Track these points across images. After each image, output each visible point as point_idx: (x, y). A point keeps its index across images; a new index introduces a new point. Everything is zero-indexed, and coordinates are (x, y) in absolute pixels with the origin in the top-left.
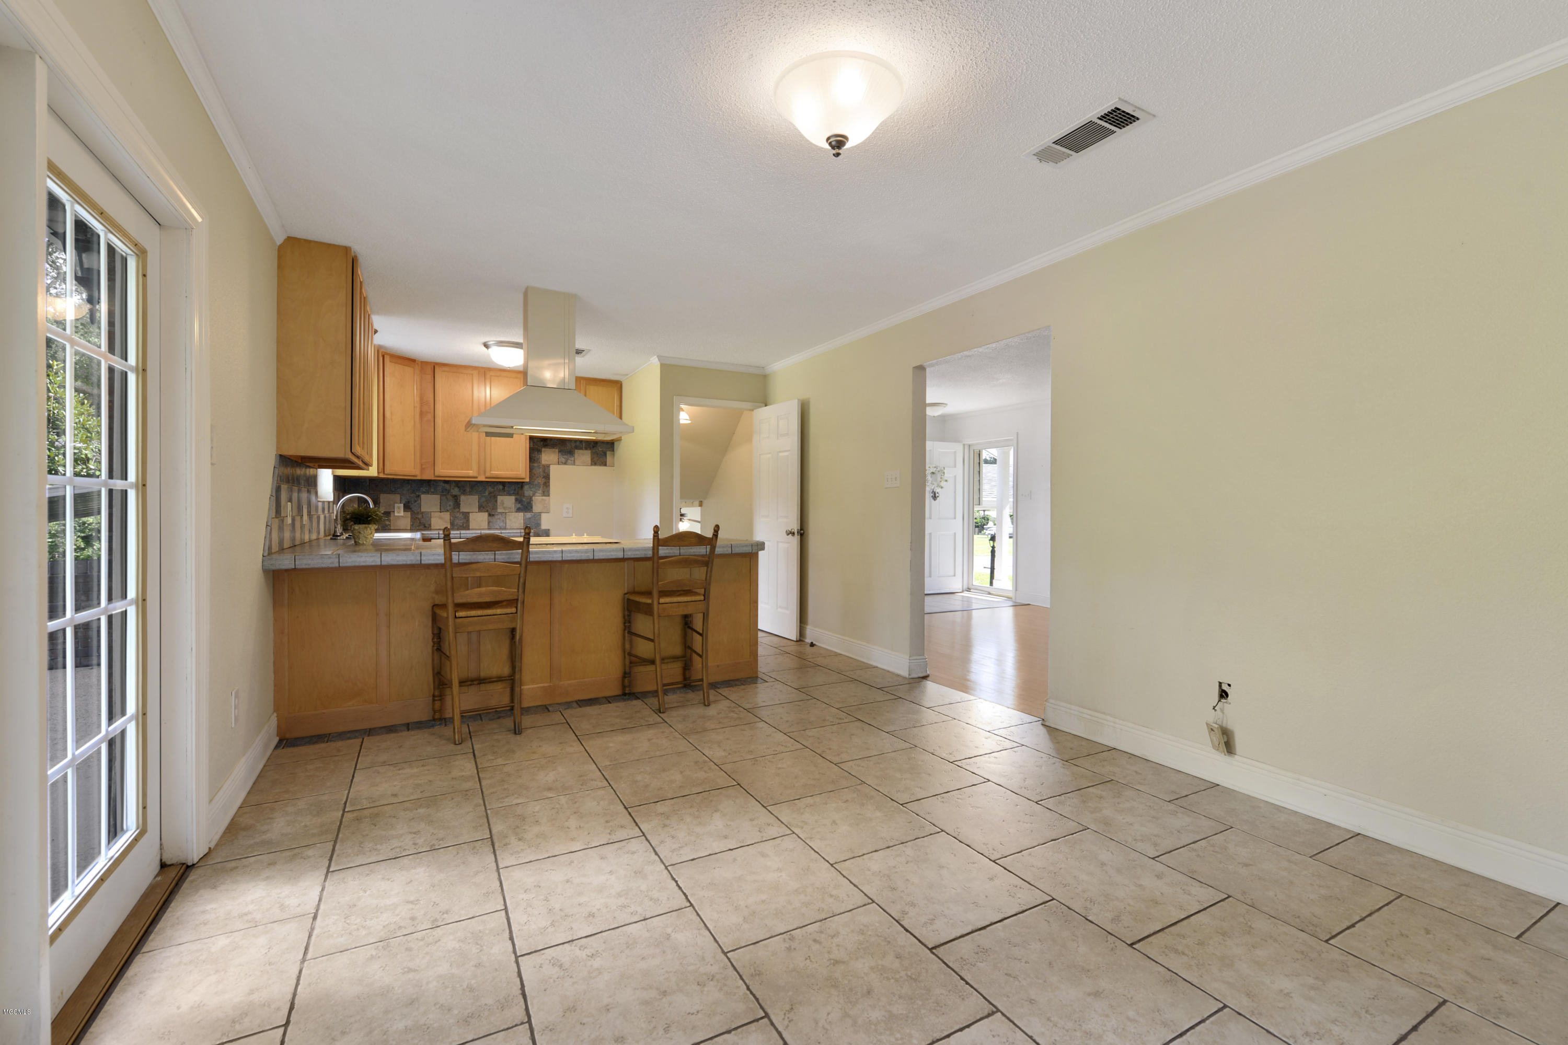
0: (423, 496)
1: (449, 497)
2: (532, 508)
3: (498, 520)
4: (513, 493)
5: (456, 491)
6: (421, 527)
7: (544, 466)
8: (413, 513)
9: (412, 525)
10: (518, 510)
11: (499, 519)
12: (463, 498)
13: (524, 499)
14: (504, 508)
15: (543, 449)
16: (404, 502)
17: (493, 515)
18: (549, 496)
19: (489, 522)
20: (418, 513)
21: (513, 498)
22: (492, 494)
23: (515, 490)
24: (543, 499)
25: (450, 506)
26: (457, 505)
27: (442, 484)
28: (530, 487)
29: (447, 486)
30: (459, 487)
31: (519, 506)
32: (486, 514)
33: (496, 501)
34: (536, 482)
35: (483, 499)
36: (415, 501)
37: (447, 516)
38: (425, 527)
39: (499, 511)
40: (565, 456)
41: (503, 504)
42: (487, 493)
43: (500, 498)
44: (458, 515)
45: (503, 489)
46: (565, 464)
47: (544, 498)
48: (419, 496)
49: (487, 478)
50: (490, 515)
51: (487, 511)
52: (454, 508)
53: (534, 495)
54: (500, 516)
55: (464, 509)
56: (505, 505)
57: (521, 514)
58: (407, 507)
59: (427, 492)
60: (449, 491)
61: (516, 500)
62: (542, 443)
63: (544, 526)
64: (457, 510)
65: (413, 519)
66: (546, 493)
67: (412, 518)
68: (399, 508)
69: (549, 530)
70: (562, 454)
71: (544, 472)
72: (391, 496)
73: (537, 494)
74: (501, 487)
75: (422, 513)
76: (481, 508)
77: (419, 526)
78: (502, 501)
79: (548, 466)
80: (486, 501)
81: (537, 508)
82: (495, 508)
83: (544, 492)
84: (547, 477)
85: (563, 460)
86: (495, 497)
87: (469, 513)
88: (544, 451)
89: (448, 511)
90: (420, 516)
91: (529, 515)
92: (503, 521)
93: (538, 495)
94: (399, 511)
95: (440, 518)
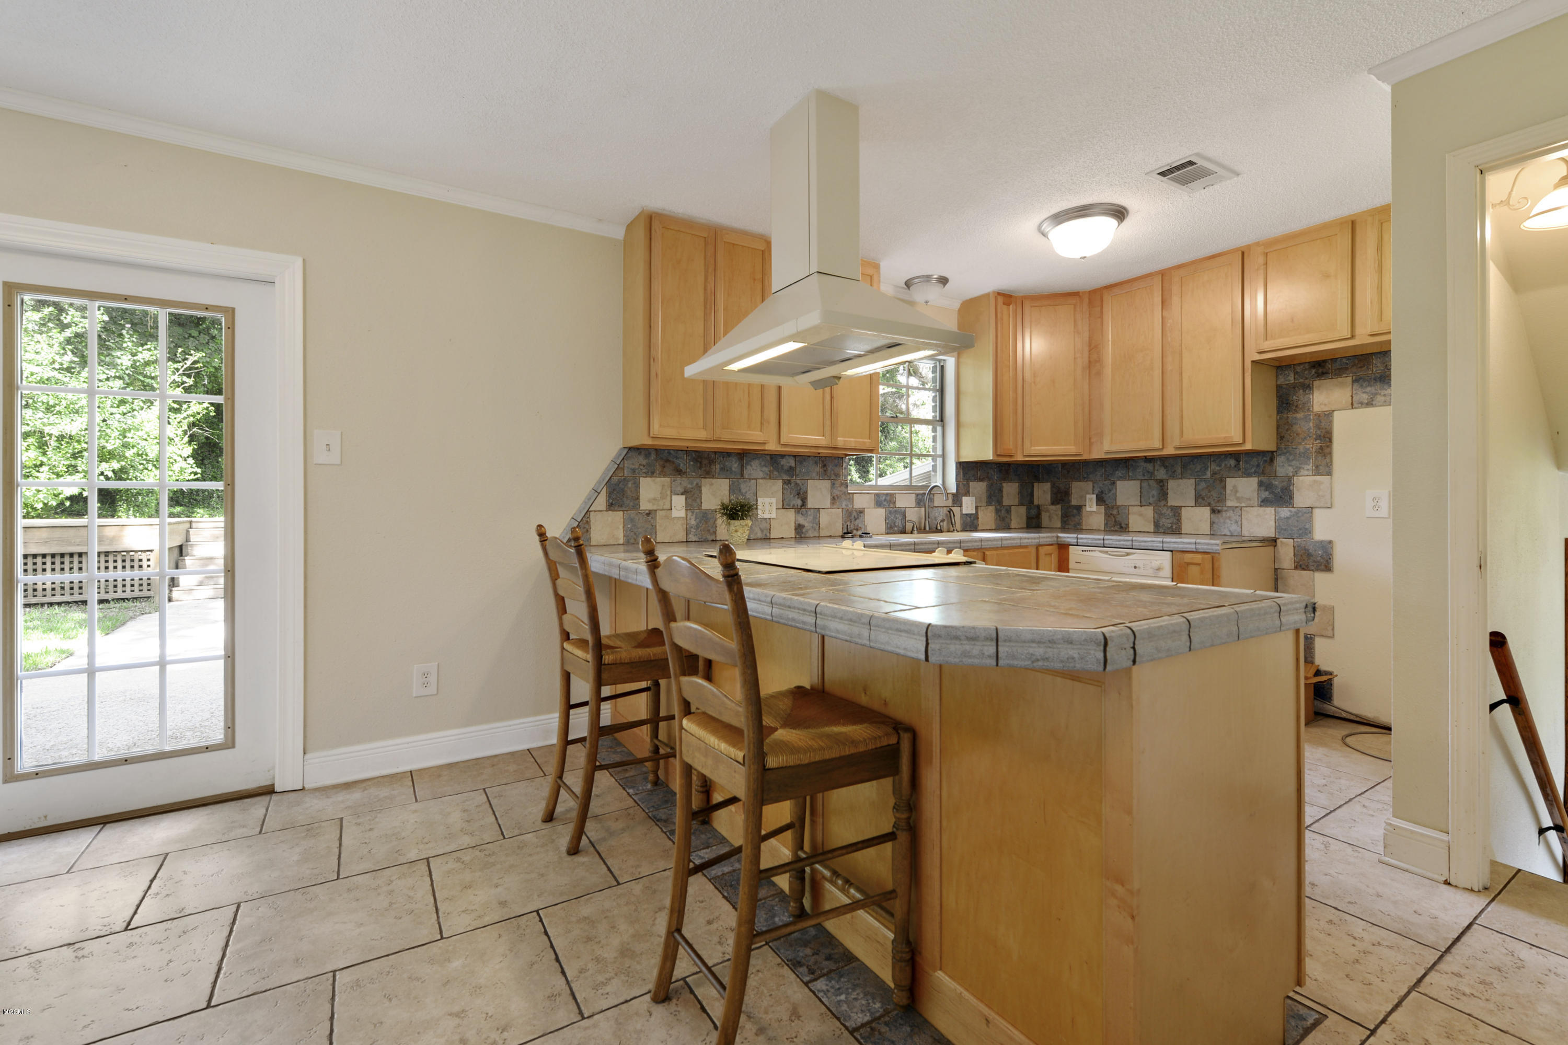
0: (1118, 483)
1: (1152, 483)
2: (1291, 498)
3: (1228, 521)
4: (1255, 472)
5: (1161, 474)
6: (1116, 528)
7: (1318, 415)
8: (1108, 508)
9: (1106, 525)
10: (1264, 503)
11: (1229, 518)
12: (1172, 484)
13: (1276, 483)
14: (1238, 499)
15: (1316, 383)
16: (1096, 492)
17: (1219, 512)
18: (1329, 473)
19: (1212, 523)
20: (1113, 508)
21: (1253, 482)
22: (1217, 476)
23: (1258, 466)
24: (1315, 481)
25: (1153, 496)
26: (1164, 495)
27: (1143, 464)
28: (1288, 459)
29: (1149, 467)
30: (1166, 467)
31: (1266, 494)
32: (1206, 511)
33: (1224, 488)
34: (1301, 448)
35: (1203, 485)
36: (1110, 491)
37: (1149, 511)
38: (1122, 527)
39: (1229, 503)
40: (1369, 389)
41: (1236, 492)
42: (1208, 474)
43: (1230, 482)
44: (1164, 510)
45: (1237, 466)
46: (1370, 404)
47: (1318, 478)
48: (1114, 483)
49: (1177, 448)
50: (1213, 511)
51: (1209, 505)
52: (1159, 501)
53: (1296, 473)
54: (1230, 513)
55: (1172, 501)
56: (1238, 495)
57: (1270, 511)
58: (1100, 500)
59: (1123, 478)
60: (1152, 474)
61: (1261, 484)
62: (1313, 371)
63: (1320, 533)
64: (1163, 503)
65: (1108, 515)
66: (1322, 469)
67: (1106, 514)
68: (1091, 500)
69: (1330, 542)
70: (1362, 386)
71: (1318, 427)
72: (1082, 484)
73: (1303, 472)
74: (1232, 462)
75: (1118, 507)
76: (1200, 500)
77: (1114, 526)
78: (1235, 487)
79: (1329, 415)
80: (1207, 487)
81: (1302, 498)
82: (1222, 499)
83: (1317, 467)
84: (1326, 438)
85: (1365, 397)
86: (1222, 481)
87: (1181, 507)
88: (1319, 387)
89: (1150, 504)
90: (1115, 512)
91: (1285, 512)
92: (1237, 522)
93: (1306, 473)
94: (1091, 506)
95: (1141, 515)
